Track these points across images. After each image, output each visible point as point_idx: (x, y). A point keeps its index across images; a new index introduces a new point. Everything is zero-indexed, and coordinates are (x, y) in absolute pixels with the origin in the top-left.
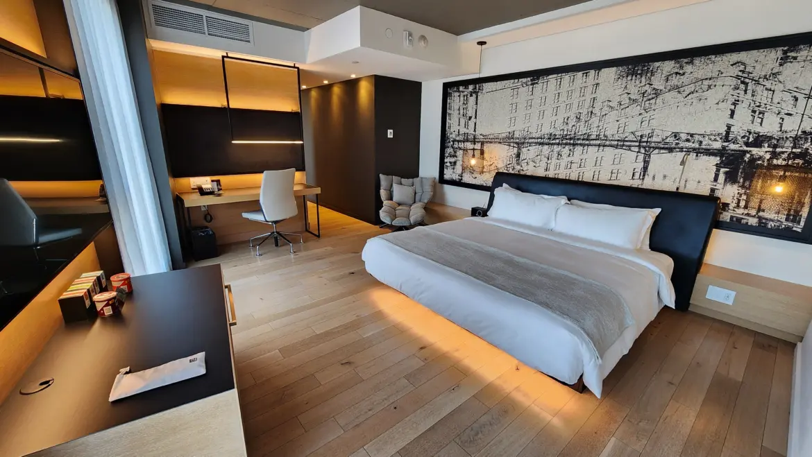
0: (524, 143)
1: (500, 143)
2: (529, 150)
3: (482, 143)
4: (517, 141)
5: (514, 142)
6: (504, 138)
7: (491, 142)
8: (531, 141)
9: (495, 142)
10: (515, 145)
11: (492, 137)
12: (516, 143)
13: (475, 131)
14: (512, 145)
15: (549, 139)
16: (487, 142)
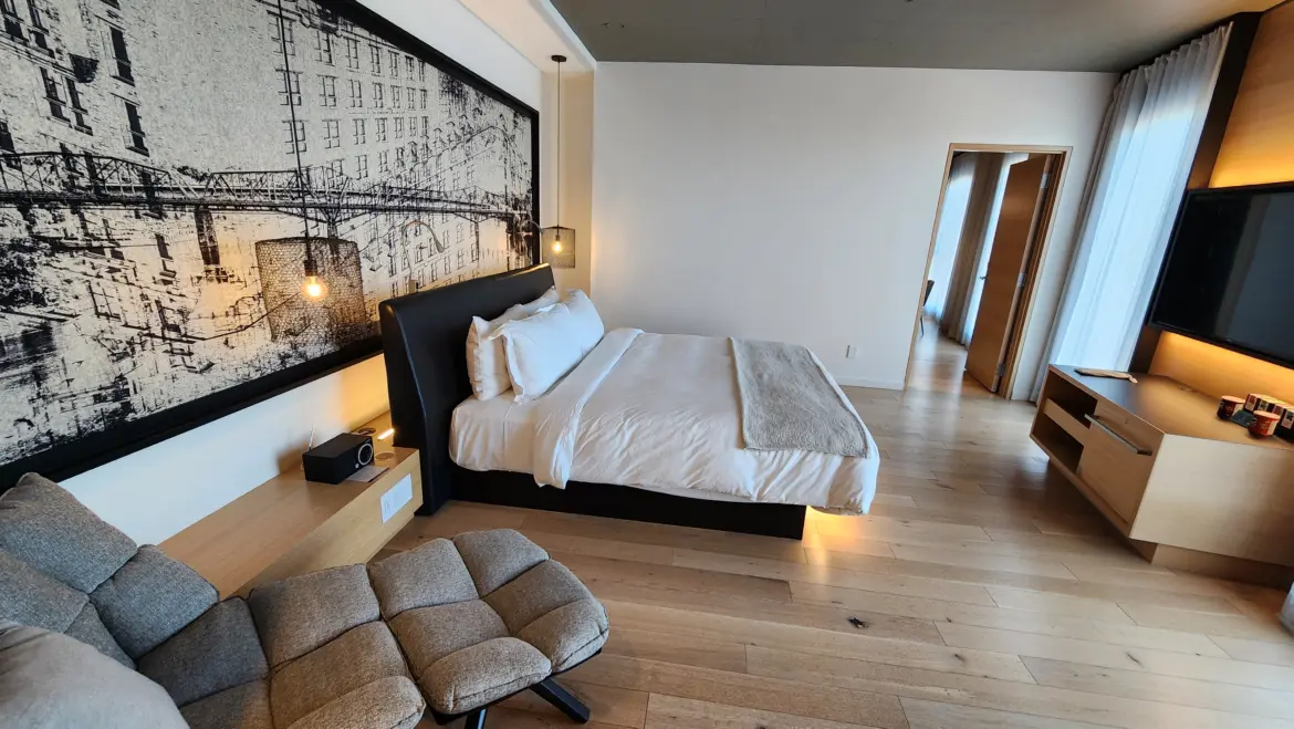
0: (339, 208)
1: (273, 208)
2: (353, 228)
3: (202, 212)
4: (323, 200)
5: (314, 206)
6: (282, 192)
7: (240, 207)
8: (354, 201)
9: (258, 206)
10: (321, 216)
11: (235, 183)
12: (322, 208)
13: (139, 146)
14: (311, 213)
15: (383, 196)
16: (223, 206)
